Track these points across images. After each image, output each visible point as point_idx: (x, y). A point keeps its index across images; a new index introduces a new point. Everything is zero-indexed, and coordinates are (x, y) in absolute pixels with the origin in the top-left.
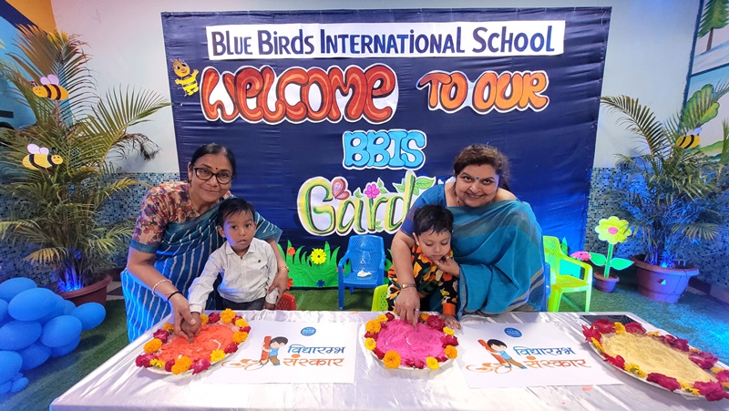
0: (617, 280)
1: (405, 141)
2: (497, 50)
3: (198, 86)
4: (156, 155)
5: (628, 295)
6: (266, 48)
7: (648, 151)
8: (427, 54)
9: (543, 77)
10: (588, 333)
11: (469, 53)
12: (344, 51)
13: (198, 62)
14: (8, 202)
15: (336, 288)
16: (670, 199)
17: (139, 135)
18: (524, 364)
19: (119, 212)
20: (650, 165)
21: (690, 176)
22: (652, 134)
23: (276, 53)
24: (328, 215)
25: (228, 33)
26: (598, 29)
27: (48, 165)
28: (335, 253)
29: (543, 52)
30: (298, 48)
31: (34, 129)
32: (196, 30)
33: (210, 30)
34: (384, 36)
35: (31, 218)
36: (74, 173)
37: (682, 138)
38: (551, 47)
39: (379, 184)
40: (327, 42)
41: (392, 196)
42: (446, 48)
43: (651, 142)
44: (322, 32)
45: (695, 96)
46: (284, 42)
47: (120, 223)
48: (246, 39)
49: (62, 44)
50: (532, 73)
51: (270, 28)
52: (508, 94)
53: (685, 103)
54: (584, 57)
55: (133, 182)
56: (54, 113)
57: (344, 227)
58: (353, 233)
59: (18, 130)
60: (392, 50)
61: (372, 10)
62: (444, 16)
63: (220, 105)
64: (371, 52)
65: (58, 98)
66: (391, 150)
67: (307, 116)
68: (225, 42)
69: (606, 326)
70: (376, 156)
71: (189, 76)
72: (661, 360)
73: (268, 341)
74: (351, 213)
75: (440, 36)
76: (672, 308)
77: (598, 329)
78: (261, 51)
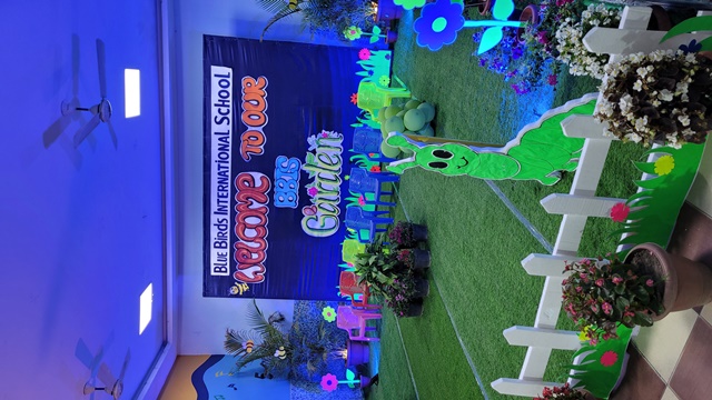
1: (283, 170)
3: (244, 283)
8: (230, 153)
11: (230, 127)
12: (227, 202)
23: (227, 239)
24: (326, 219)
25: (215, 264)
26: (217, 43)
27: (284, 351)
29: (230, 80)
30: (224, 227)
32: (213, 280)
33: (213, 273)
34: (219, 179)
38: (228, 75)
39: (309, 187)
40: (221, 211)
41: (317, 180)
42: (226, 142)
44: (215, 213)
46: (221, 235)
48: (219, 255)
50: (243, 88)
51: (212, 241)
57: (335, 210)
58: (339, 205)
60: (227, 173)
62: (208, 142)
63: (256, 273)
64: (228, 186)
66: (287, 178)
67: (264, 226)
68: (220, 266)
70: (291, 188)
71: (238, 287)
74: (326, 205)
75: (219, 145)
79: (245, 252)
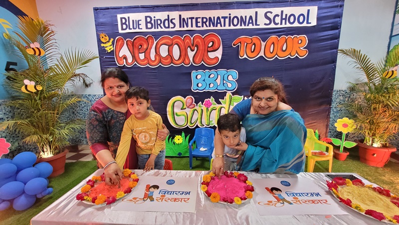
0: (348, 153)
1: (226, 76)
2: (278, 24)
3: (113, 47)
4: (92, 85)
5: (354, 162)
6: (149, 26)
7: (366, 80)
8: (238, 27)
9: (305, 38)
10: (330, 185)
11: (262, 26)
12: (192, 26)
13: (113, 34)
14: (15, 110)
15: (188, 157)
16: (379, 108)
17: (82, 74)
18: (292, 202)
19: (72, 115)
20: (367, 88)
21: (391, 94)
22: (368, 70)
23: (155, 28)
24: (184, 117)
25: (129, 18)
26: (337, 11)
27: (34, 91)
28: (188, 137)
29: (305, 24)
30: (167, 26)
31: (28, 72)
32: (112, 16)
33: (119, 16)
34: (214, 18)
35: (26, 118)
36: (48, 95)
37: (387, 72)
38: (309, 22)
39: (212, 100)
40: (183, 21)
41: (218, 106)
42: (249, 23)
43: (368, 75)
44: (180, 16)
45: (394, 48)
46: (159, 22)
47: (72, 121)
48: (139, 21)
49: (41, 26)
50: (298, 36)
51: (152, 14)
52: (284, 49)
53: (388, 52)
54: (329, 27)
55: (79, 99)
56: (38, 63)
57: (193, 124)
58: (197, 127)
59: (19, 72)
60: (219, 25)
61: (207, 3)
62: (247, 6)
63: (125, 58)
64: (207, 26)
65: (40, 55)
66: (218, 81)
67: (172, 62)
68: (127, 23)
69: (341, 181)
70: (210, 84)
71: (109, 42)
72: (373, 202)
73: (148, 188)
74: (196, 116)
75: (246, 17)
76: (380, 170)
77: (336, 183)
78: (147, 28)
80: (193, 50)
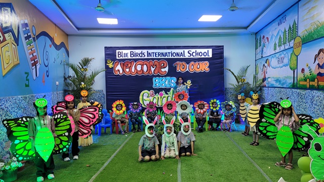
1: (170, 80)
2: (194, 56)
3: (113, 65)
8: (176, 57)
11: (187, 57)
12: (153, 57)
13: (114, 60)
23: (135, 57)
25: (122, 52)
29: (207, 57)
30: (141, 56)
32: (114, 51)
33: (117, 51)
34: (164, 53)
38: (209, 55)
39: (163, 92)
41: (167, 96)
42: (181, 55)
44: (148, 52)
46: (137, 54)
48: (127, 54)
50: (204, 62)
51: (134, 51)
54: (218, 58)
60: (166, 56)
61: (160, 46)
62: (180, 48)
63: (119, 71)
64: (161, 57)
66: (167, 83)
67: (143, 73)
70: (162, 84)
71: (111, 63)
74: (155, 101)
75: (179, 53)
78: (131, 57)
79: (130, 65)
80: (153, 68)
